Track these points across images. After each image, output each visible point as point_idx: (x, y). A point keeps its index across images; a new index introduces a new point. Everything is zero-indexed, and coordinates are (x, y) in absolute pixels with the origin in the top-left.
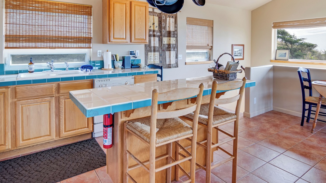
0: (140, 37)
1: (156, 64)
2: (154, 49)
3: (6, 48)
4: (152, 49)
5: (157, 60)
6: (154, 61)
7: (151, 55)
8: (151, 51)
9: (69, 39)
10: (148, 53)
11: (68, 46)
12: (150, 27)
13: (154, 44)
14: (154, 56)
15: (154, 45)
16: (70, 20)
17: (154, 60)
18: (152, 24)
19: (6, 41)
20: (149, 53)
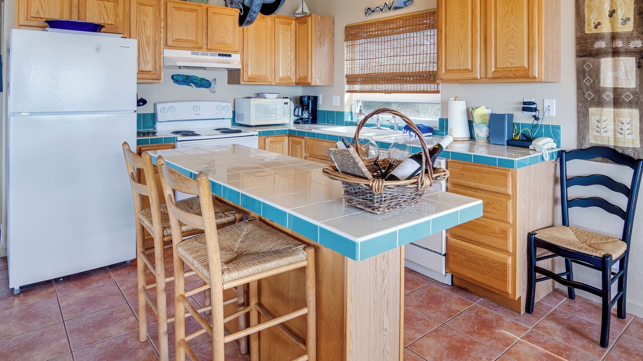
0: (511, 64)
1: (622, 148)
2: (614, 98)
3: (348, 91)
4: (609, 96)
5: (630, 137)
6: (615, 137)
7: (601, 116)
8: (600, 103)
9: (410, 77)
10: (587, 110)
11: (409, 89)
12: (596, 27)
13: (616, 79)
14: (615, 121)
15: (614, 84)
16: (412, 42)
17: (615, 135)
18: (607, 14)
19: (348, 82)
20: (592, 110)
